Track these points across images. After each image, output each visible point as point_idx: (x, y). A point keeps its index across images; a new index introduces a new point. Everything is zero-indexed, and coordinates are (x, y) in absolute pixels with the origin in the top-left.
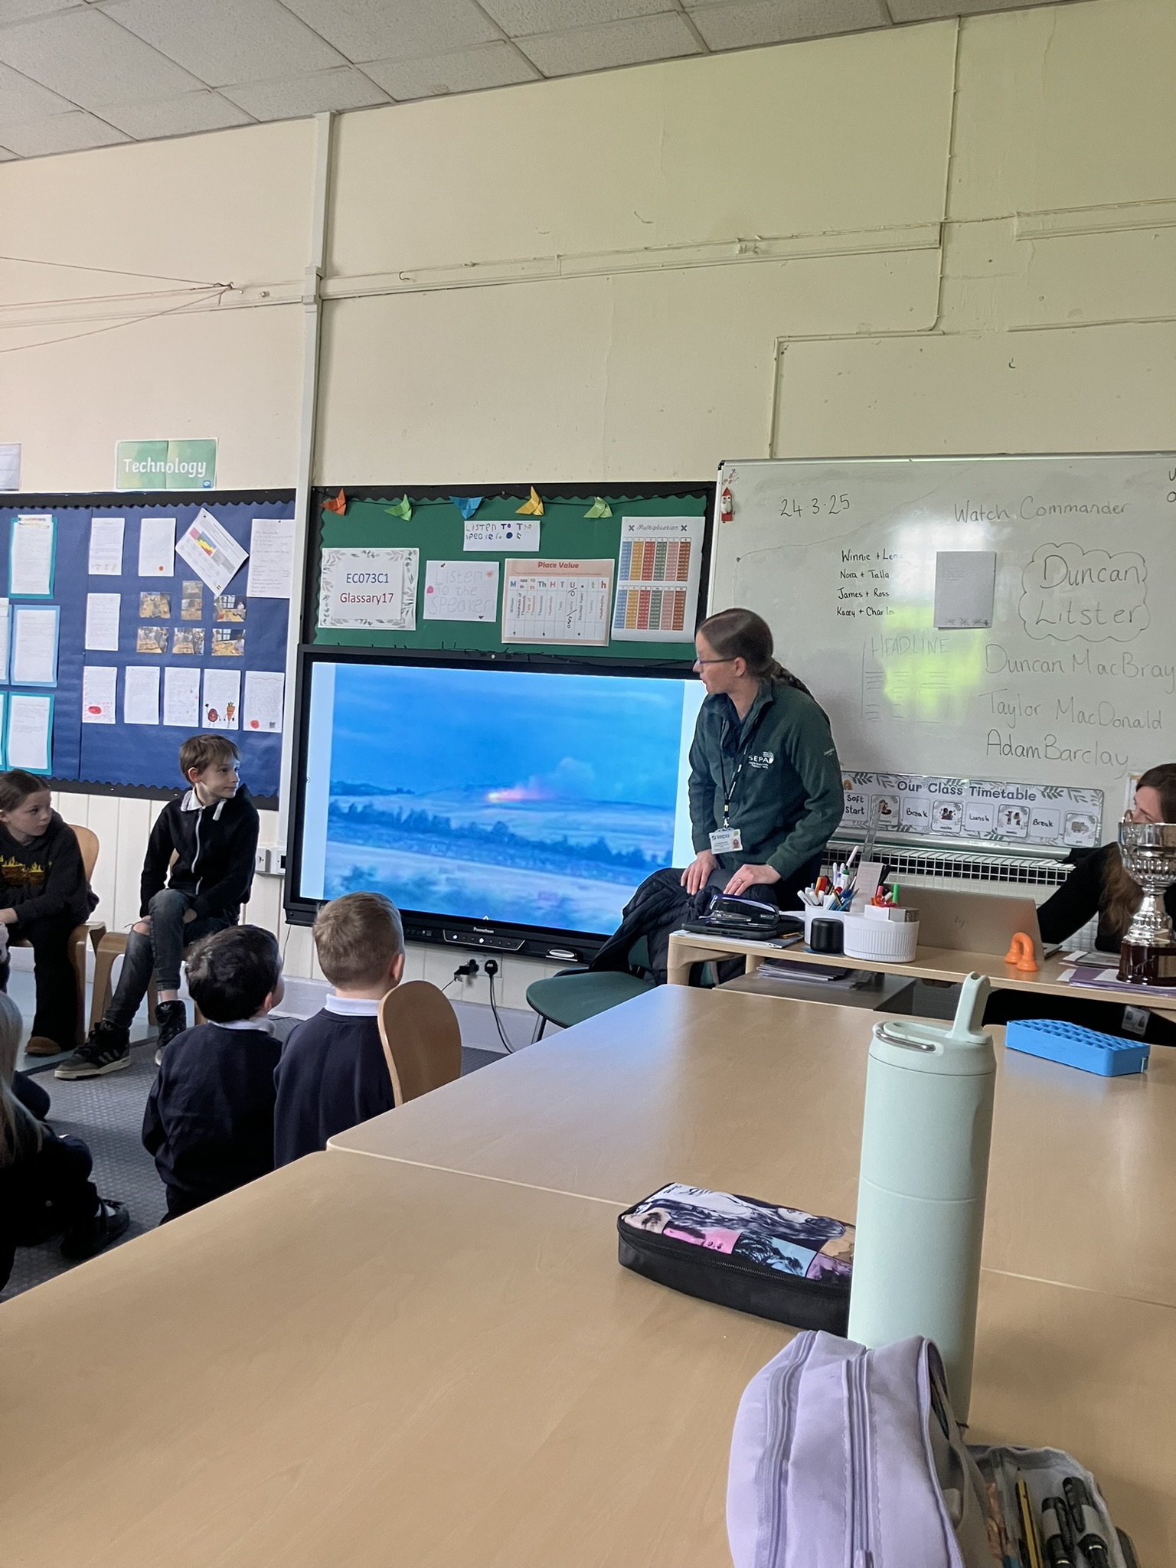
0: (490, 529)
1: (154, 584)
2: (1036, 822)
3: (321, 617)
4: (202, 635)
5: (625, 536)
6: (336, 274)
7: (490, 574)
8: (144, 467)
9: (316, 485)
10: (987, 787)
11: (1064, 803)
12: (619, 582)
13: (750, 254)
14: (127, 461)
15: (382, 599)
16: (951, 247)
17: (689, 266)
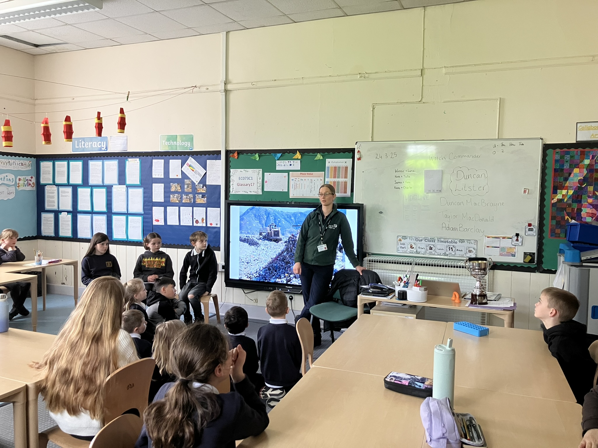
0: (284, 163)
1: (175, 181)
2: (457, 250)
3: (231, 191)
4: (192, 196)
5: (327, 165)
6: (230, 83)
7: (285, 177)
8: (169, 143)
9: (227, 149)
10: (442, 240)
11: (466, 244)
12: (326, 179)
13: (363, 78)
14: (164, 141)
15: (251, 185)
16: (424, 76)
17: (343, 81)
